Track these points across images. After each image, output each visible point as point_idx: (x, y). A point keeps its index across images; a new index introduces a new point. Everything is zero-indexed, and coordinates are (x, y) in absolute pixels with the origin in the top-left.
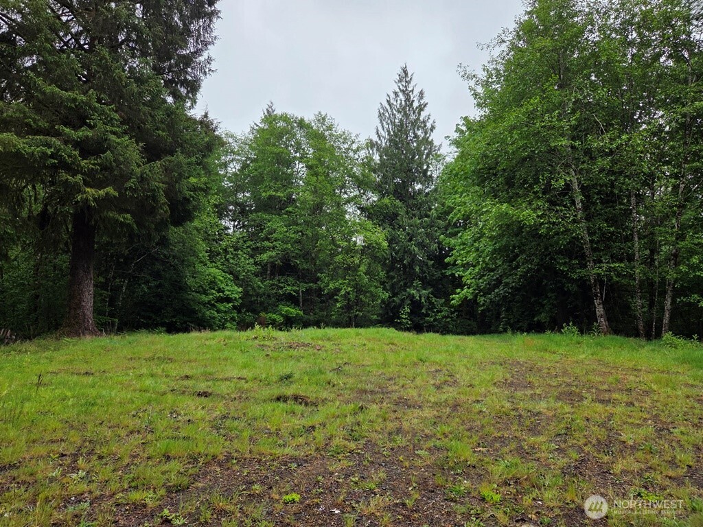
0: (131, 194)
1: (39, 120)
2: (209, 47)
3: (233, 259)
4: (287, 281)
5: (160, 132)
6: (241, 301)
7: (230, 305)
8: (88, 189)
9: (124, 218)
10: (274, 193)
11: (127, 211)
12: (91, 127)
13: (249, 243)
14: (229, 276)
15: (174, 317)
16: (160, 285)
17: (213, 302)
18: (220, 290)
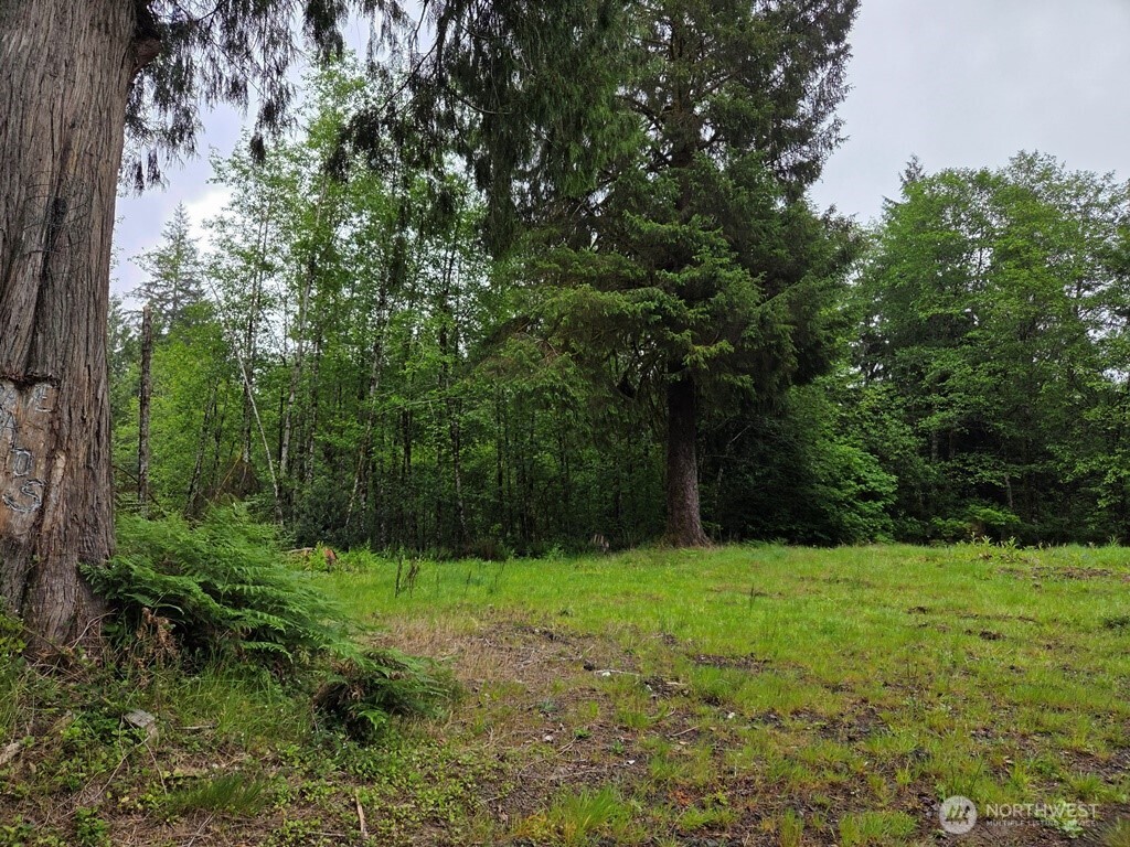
0: (750, 346)
1: (636, 269)
2: (836, 106)
3: (875, 428)
4: (980, 462)
5: (778, 251)
6: (896, 498)
7: (880, 504)
8: (697, 348)
9: (742, 381)
10: (941, 311)
11: (744, 372)
12: (696, 264)
13: (899, 401)
14: (871, 457)
15: (794, 523)
16: (769, 475)
17: (851, 499)
18: (859, 480)
